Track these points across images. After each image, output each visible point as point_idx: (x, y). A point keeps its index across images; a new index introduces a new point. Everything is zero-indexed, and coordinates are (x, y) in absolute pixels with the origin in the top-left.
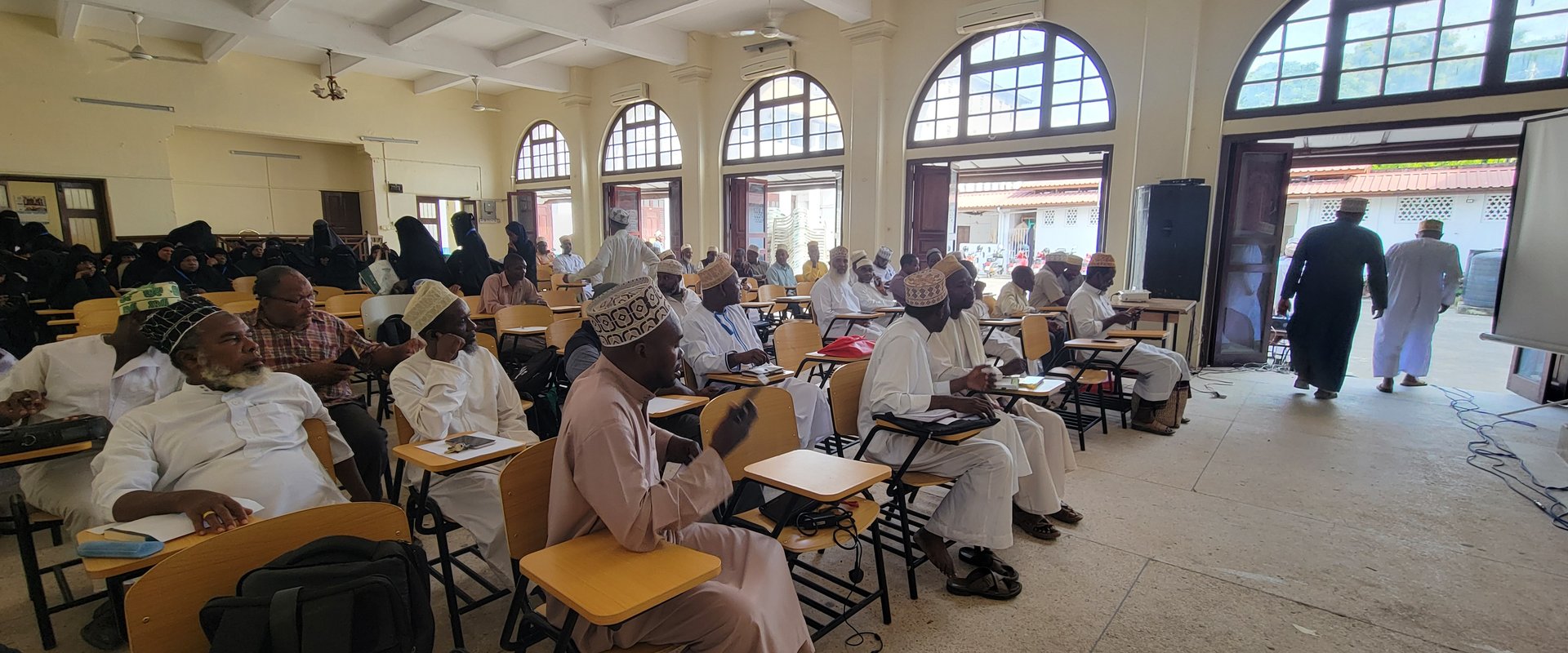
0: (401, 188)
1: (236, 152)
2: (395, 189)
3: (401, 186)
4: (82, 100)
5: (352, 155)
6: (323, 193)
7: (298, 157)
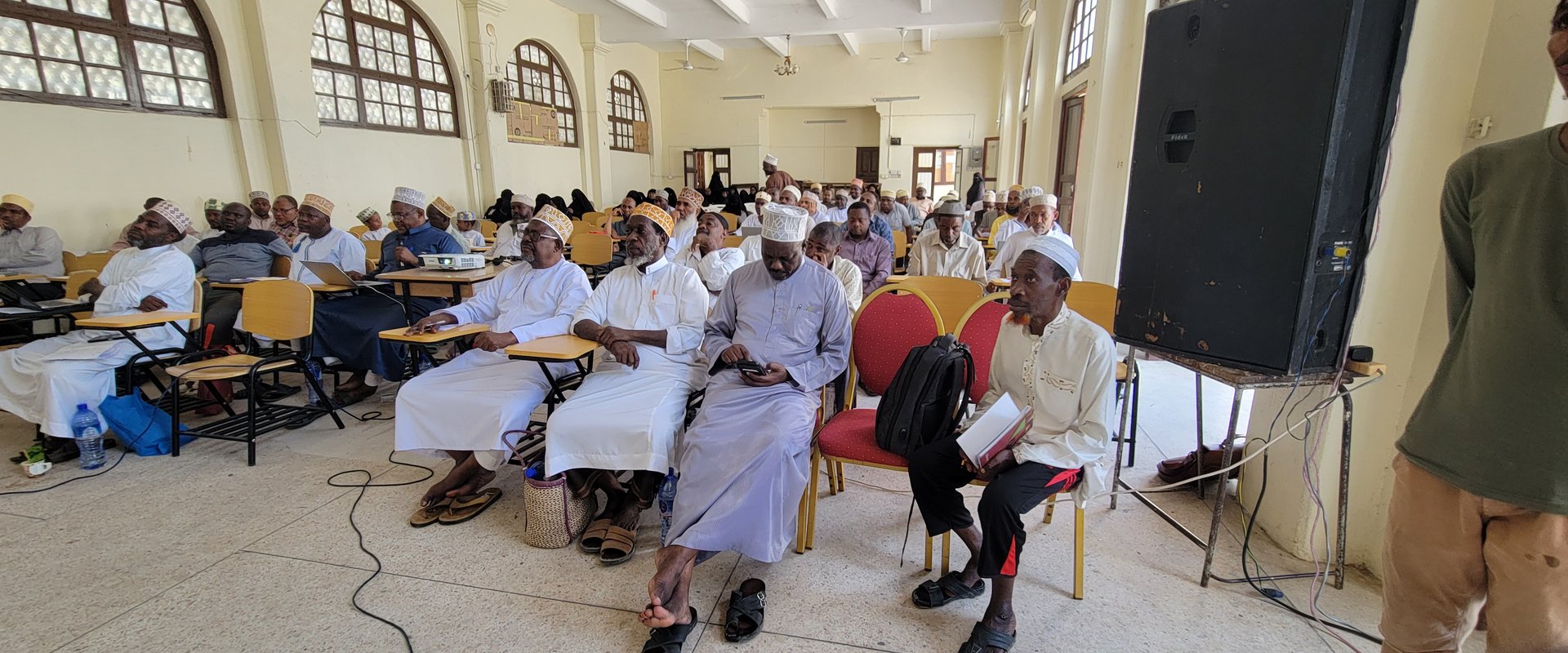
0: (900, 141)
1: (808, 122)
2: (895, 142)
3: (900, 139)
4: (724, 98)
5: (870, 115)
6: (858, 148)
7: (844, 121)
